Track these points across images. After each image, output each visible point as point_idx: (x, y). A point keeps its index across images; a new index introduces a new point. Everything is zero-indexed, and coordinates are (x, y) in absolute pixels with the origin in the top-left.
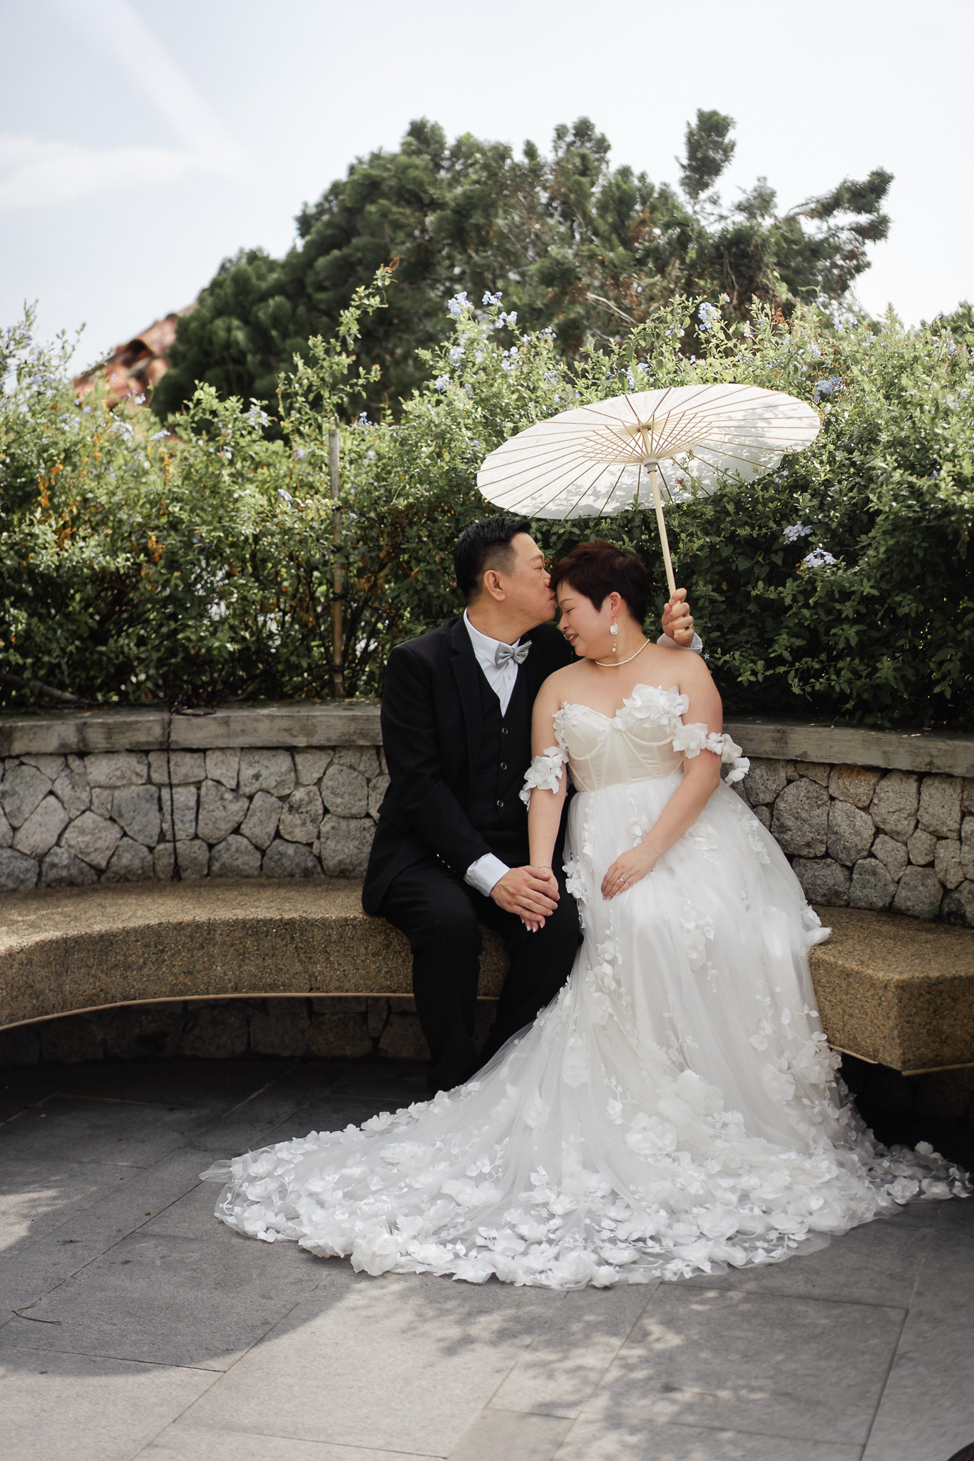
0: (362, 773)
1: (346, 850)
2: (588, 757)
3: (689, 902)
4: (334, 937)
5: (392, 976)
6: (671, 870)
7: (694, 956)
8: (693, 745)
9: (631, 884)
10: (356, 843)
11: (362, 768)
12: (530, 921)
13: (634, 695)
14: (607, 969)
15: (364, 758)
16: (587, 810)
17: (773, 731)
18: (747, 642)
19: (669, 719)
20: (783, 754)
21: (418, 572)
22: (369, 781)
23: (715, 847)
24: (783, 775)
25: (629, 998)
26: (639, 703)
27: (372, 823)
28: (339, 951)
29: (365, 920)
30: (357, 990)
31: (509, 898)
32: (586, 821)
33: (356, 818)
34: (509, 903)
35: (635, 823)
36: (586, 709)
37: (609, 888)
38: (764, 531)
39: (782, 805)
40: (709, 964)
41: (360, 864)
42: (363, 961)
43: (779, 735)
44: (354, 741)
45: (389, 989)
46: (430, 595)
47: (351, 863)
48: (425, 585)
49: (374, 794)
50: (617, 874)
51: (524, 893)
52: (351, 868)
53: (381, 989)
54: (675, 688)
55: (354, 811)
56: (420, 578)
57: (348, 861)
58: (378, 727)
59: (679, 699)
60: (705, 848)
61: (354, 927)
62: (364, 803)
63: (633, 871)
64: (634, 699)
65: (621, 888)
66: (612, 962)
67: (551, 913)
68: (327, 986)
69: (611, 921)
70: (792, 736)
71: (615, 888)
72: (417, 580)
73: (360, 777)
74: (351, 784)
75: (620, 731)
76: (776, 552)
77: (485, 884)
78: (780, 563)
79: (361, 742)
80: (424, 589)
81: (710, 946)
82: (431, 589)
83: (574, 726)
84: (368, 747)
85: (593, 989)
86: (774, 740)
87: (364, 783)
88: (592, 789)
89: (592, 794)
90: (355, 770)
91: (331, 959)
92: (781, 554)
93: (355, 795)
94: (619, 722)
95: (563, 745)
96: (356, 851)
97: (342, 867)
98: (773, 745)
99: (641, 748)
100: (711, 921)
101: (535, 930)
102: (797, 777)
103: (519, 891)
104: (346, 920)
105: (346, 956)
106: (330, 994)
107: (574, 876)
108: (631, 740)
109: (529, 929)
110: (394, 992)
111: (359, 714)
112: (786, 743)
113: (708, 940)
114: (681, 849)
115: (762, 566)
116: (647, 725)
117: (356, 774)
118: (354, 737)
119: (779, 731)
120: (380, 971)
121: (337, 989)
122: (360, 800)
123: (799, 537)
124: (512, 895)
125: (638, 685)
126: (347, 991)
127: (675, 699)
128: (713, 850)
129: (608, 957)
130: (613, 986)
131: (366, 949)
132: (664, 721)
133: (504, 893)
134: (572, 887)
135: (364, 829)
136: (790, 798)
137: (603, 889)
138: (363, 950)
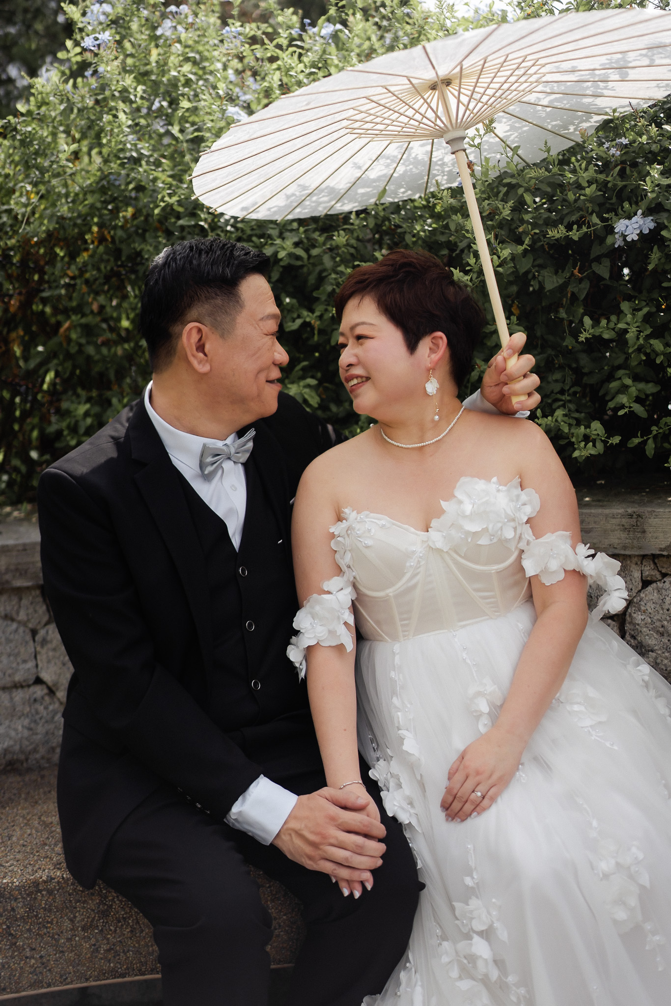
0: (25, 624)
1: (13, 734)
2: (390, 592)
3: (595, 823)
4: (21, 911)
5: (117, 954)
6: (544, 766)
7: (621, 915)
8: (554, 565)
9: (493, 800)
10: (26, 722)
11: (22, 616)
12: (349, 882)
13: (458, 494)
14: (481, 948)
15: (25, 602)
16: (393, 674)
17: (623, 516)
18: (562, 392)
19: (515, 529)
20: (640, 548)
21: (69, 329)
22: (34, 632)
23: (603, 718)
24: (637, 575)
25: (522, 991)
26: (468, 508)
27: (46, 691)
28: (29, 930)
29: (66, 881)
30: (64, 982)
31: (308, 850)
32: (394, 693)
33: (22, 687)
34: (310, 858)
35: (479, 694)
36: (384, 520)
37: (456, 806)
38: (585, 229)
39: (639, 617)
40: (648, 926)
41: (35, 750)
42: (69, 940)
43: (633, 521)
44: (7, 582)
45: (114, 974)
46: (89, 358)
47: (22, 751)
48: (80, 345)
49: (44, 651)
50: (469, 785)
51: (332, 841)
52: (22, 757)
53: (102, 974)
54: (517, 480)
55: (17, 678)
56: (74, 336)
57: (17, 748)
58: (37, 558)
59: (524, 497)
60: (588, 722)
61: (50, 892)
62: (31, 664)
63: (495, 777)
64: (460, 502)
65: (478, 807)
66: (487, 934)
67: (380, 862)
68: (17, 983)
69: (472, 863)
70: (653, 521)
71: (468, 807)
72: (69, 340)
73: (21, 630)
74: (8, 641)
75: (439, 551)
76: (598, 259)
77: (263, 829)
78: (606, 275)
79: (19, 583)
80: (80, 351)
81: (646, 896)
82: (91, 350)
83: (367, 547)
84: (28, 588)
85: (455, 973)
86: (625, 529)
87: (28, 637)
88: (395, 638)
89: (397, 647)
90: (13, 620)
91: (20, 943)
92: (607, 262)
93: (17, 655)
94: (436, 537)
95: (349, 575)
96: (26, 733)
97: (9, 757)
98: (623, 535)
99: (473, 576)
100: (641, 856)
101: (357, 895)
102: (659, 577)
103: (324, 837)
104: (36, 884)
105: (42, 936)
106: (24, 994)
107: (392, 784)
108: (456, 563)
109: (346, 893)
110: (123, 976)
111: (11, 542)
112: (644, 532)
113: (642, 887)
114: (552, 727)
115: (581, 280)
116: (484, 541)
117: (15, 625)
118: (8, 577)
119: (631, 516)
120: (97, 951)
121: (32, 986)
122: (25, 661)
123: (641, 234)
124: (314, 845)
125: (463, 480)
126: (49, 986)
127: (518, 496)
128: (600, 723)
129: (478, 926)
130: (494, 974)
131: (72, 921)
132: (509, 534)
133: (298, 842)
134: (394, 804)
135: (35, 700)
136: (650, 607)
137: (446, 806)
138: (67, 924)
